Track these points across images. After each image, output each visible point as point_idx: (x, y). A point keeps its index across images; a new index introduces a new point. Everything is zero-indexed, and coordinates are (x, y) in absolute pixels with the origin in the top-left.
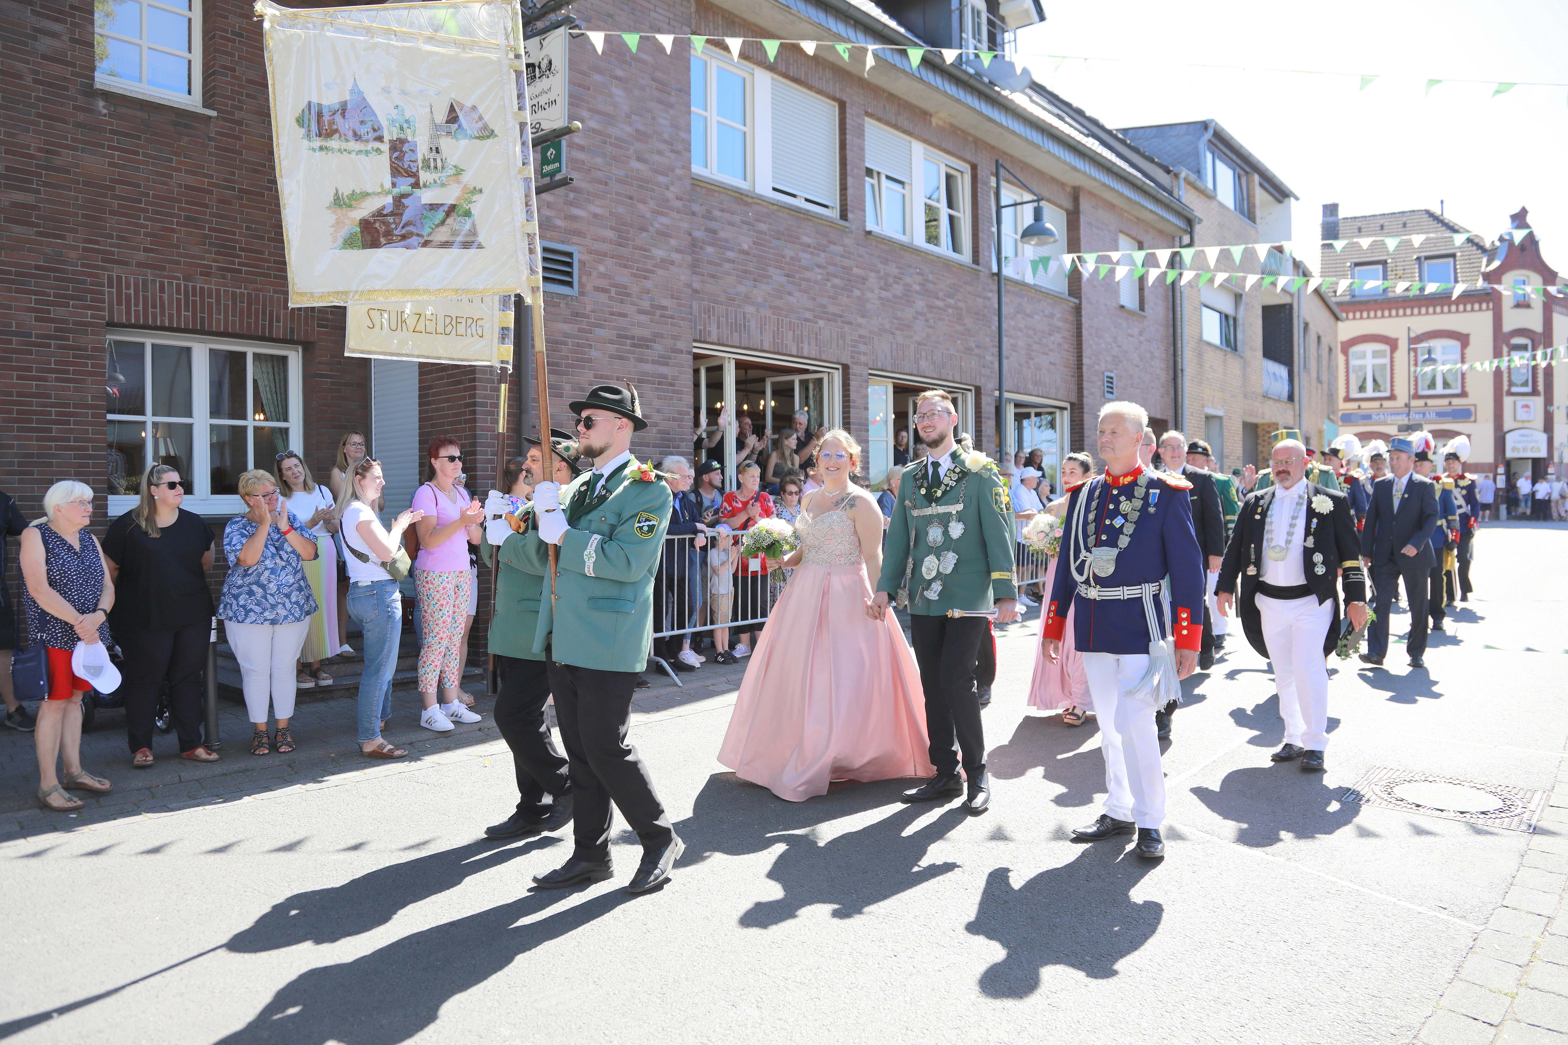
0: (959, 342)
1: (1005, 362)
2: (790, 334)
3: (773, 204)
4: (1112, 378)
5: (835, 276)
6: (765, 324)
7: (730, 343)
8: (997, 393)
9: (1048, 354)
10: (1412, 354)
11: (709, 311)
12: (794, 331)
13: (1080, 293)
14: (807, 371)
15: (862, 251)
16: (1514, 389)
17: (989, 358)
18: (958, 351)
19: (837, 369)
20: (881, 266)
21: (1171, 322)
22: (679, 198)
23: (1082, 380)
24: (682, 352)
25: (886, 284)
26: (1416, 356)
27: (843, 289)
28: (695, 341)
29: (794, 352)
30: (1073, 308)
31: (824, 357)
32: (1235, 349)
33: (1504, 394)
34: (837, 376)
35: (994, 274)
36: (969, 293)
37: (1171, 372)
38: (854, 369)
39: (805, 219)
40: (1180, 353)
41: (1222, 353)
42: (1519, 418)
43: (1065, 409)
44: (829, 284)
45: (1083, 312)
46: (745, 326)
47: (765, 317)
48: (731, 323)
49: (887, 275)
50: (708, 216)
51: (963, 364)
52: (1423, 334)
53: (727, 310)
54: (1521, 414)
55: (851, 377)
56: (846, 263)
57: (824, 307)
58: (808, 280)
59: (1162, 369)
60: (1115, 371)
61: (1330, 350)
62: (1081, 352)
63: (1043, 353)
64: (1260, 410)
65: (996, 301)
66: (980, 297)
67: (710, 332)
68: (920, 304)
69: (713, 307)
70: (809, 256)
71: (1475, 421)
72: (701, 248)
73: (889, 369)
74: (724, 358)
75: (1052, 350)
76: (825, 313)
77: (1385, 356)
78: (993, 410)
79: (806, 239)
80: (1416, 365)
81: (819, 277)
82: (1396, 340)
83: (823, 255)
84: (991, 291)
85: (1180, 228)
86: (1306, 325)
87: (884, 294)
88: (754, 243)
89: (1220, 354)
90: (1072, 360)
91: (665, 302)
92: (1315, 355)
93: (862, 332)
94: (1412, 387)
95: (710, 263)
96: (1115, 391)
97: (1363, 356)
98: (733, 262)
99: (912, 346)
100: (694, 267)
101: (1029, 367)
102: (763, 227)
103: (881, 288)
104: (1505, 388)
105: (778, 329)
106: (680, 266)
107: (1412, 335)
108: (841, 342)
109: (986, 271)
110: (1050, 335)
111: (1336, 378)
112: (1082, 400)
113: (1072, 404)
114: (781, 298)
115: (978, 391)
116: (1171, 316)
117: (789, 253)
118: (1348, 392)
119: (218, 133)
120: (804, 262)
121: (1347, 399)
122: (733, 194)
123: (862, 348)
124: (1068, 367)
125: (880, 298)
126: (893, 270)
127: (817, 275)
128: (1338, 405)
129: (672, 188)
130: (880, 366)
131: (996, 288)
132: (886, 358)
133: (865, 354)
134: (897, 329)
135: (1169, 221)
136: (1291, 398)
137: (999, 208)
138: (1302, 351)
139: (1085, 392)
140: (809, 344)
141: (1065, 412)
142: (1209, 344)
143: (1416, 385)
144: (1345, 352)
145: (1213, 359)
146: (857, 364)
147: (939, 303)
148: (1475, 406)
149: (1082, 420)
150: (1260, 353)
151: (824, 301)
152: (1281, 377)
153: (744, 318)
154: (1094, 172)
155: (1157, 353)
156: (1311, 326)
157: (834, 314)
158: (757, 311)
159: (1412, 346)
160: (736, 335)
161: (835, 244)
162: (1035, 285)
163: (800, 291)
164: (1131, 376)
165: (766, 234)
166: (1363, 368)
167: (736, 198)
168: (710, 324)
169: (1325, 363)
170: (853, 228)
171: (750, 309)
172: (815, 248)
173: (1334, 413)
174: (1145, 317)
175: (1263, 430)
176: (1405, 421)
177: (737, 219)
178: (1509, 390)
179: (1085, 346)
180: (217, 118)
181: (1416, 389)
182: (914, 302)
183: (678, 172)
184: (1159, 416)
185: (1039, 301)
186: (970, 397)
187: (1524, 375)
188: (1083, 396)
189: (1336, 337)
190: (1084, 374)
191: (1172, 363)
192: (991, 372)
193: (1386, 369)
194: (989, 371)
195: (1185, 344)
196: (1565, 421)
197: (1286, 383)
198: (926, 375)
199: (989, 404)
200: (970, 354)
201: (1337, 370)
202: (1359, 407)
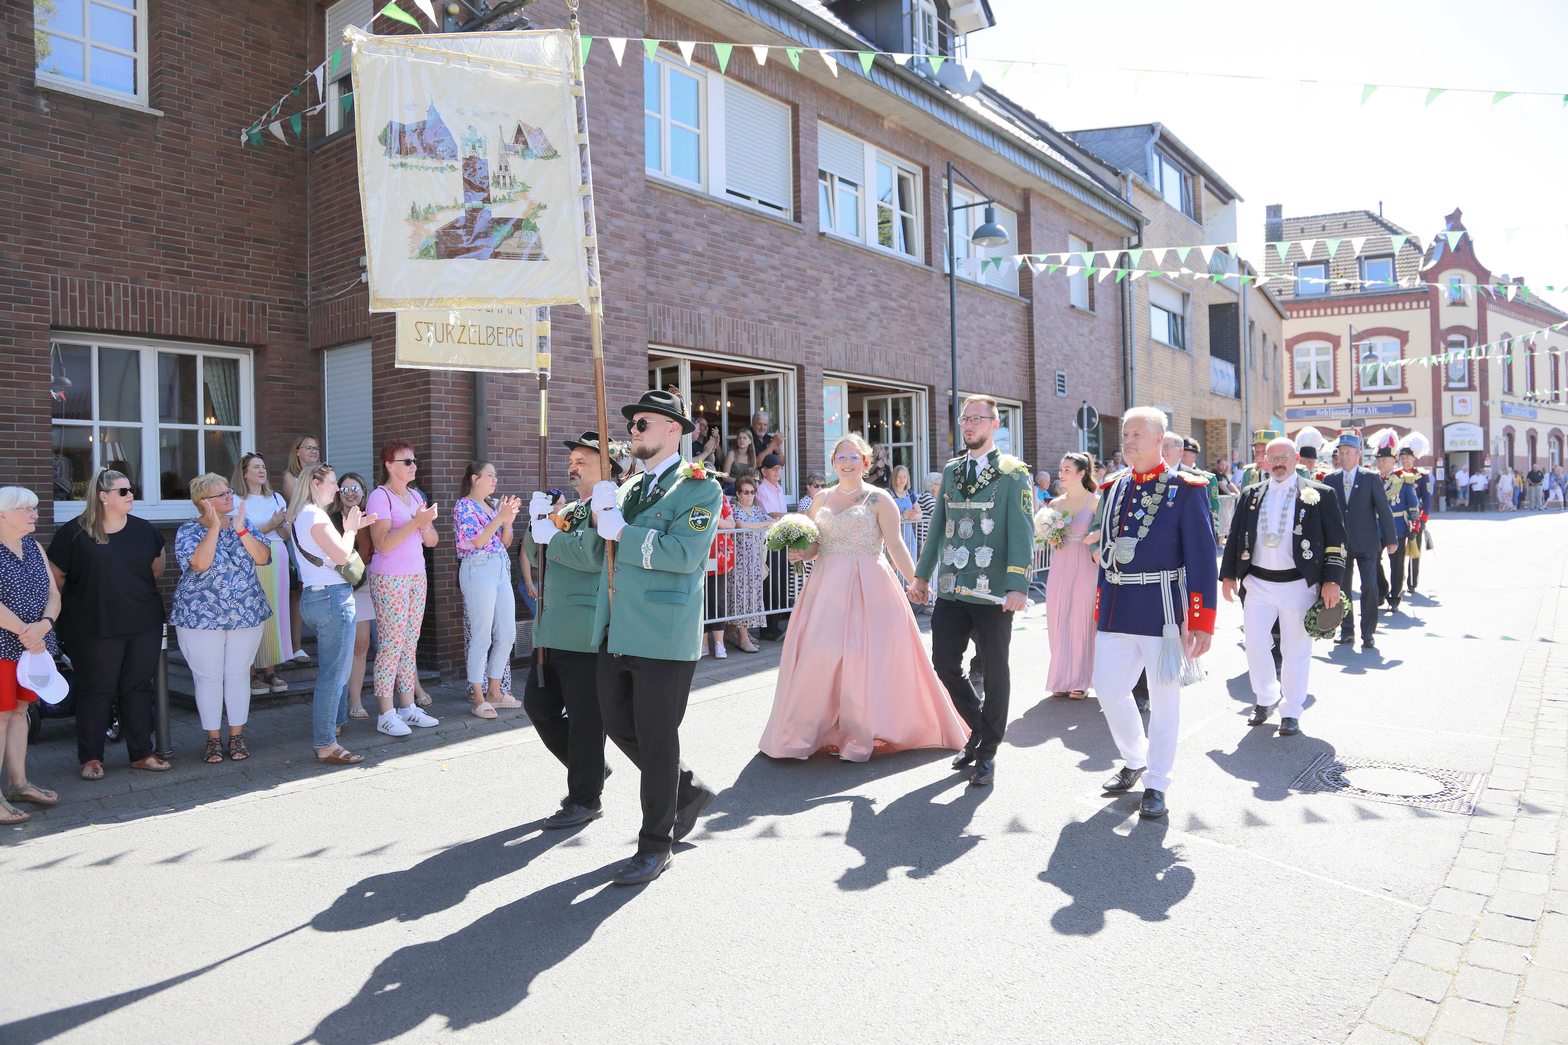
0: (913, 342)
1: (958, 361)
2: (745, 335)
3: (727, 206)
4: (1063, 377)
5: (790, 278)
6: (720, 326)
7: (685, 345)
8: (950, 393)
9: (1000, 354)
10: (1354, 351)
11: (664, 312)
12: (749, 332)
13: (1031, 293)
14: (762, 372)
15: (816, 252)
16: (1451, 385)
17: (942, 358)
18: (911, 351)
19: (793, 370)
20: (834, 267)
21: (1121, 321)
22: (633, 200)
23: (1034, 379)
24: (637, 353)
25: (839, 285)
26: (1358, 353)
27: (796, 290)
28: (650, 342)
29: (749, 353)
30: (1024, 308)
31: (779, 358)
32: (1183, 347)
33: (1442, 389)
34: (792, 377)
35: (946, 275)
36: (922, 294)
37: (1121, 370)
38: (809, 370)
39: (758, 221)
40: (1129, 351)
41: (1170, 351)
42: (1456, 413)
43: (1018, 407)
44: (783, 285)
45: (1035, 312)
46: (700, 327)
47: (720, 318)
48: (686, 324)
49: (842, 276)
50: (663, 218)
51: (917, 364)
52: (1363, 332)
53: (682, 312)
54: (1459, 409)
55: (806, 377)
56: (800, 264)
57: (779, 308)
58: (762, 281)
59: (1112, 367)
60: (1066, 370)
61: (1275, 347)
62: (1033, 351)
63: (995, 353)
64: (1208, 408)
65: (949, 301)
66: (932, 297)
67: (665, 333)
68: (874, 305)
69: (668, 309)
70: (763, 258)
71: (1415, 416)
72: (656, 250)
73: (844, 369)
74: (680, 359)
75: (1004, 350)
76: (778, 314)
77: (1329, 354)
78: (947, 409)
79: (760, 241)
80: (1358, 362)
81: (774, 279)
82: (1339, 337)
83: (777, 256)
84: (944, 292)
85: (1128, 228)
86: (1252, 323)
87: (838, 295)
88: (709, 245)
89: (1168, 353)
90: (1024, 359)
91: (620, 304)
92: (1261, 352)
93: (816, 332)
94: (1355, 383)
95: (664, 264)
96: (1066, 389)
97: (1307, 353)
98: (688, 264)
99: (866, 346)
100: (649, 269)
101: (981, 367)
102: (717, 229)
103: (835, 289)
104: (1443, 383)
105: (733, 331)
106: (634, 268)
107: (1354, 332)
108: (796, 343)
109: (939, 272)
110: (1002, 334)
111: (1281, 375)
112: (1035, 399)
113: (1024, 403)
114: (736, 299)
115: (932, 390)
116: (1121, 315)
117: (743, 254)
118: (1293, 388)
119: (165, 133)
120: (758, 264)
121: (1293, 395)
122: (687, 196)
123: (817, 349)
124: (1020, 366)
125: (834, 299)
126: (846, 271)
127: (771, 276)
128: (1283, 402)
129: (626, 190)
130: (834, 366)
131: (949, 288)
132: (840, 358)
133: (819, 354)
134: (851, 329)
135: (1117, 222)
136: (1238, 395)
137: (951, 209)
138: (1248, 349)
139: (1037, 391)
140: (764, 345)
141: (1018, 411)
142: (1158, 342)
143: (1358, 381)
144: (1290, 349)
145: (1162, 358)
146: (811, 364)
147: (892, 304)
148: (1415, 401)
149: (1035, 419)
150: (1207, 351)
151: (778, 302)
152: (1228, 375)
153: (699, 319)
154: (1044, 174)
155: (1107, 352)
156: (1256, 324)
157: (788, 315)
158: (712, 312)
159: (1354, 344)
160: (691, 336)
161: (789, 246)
162: (987, 285)
163: (754, 292)
164: (1082, 374)
165: (720, 236)
166: (1307, 365)
167: (690, 200)
168: (665, 326)
169: (1270, 361)
170: (807, 230)
171: (705, 311)
172: (769, 250)
173: (1279, 409)
174: (1095, 316)
175: (1212, 426)
176: (1348, 417)
177: (691, 221)
178: (1447, 386)
179: (1036, 345)
180: (164, 118)
181: (1358, 385)
182: (868, 303)
183: (633, 174)
184: (1109, 414)
185: (991, 301)
186: (924, 396)
187: (1460, 370)
188: (1035, 395)
189: (1281, 335)
190: (1036, 373)
191: (1121, 361)
192: (945, 372)
193: (1329, 365)
194: (942, 371)
195: (1134, 343)
196: (1500, 414)
197: (1233, 380)
198: (881, 375)
199: (942, 403)
200: (924, 354)
201: (1282, 368)
202: (1304, 403)
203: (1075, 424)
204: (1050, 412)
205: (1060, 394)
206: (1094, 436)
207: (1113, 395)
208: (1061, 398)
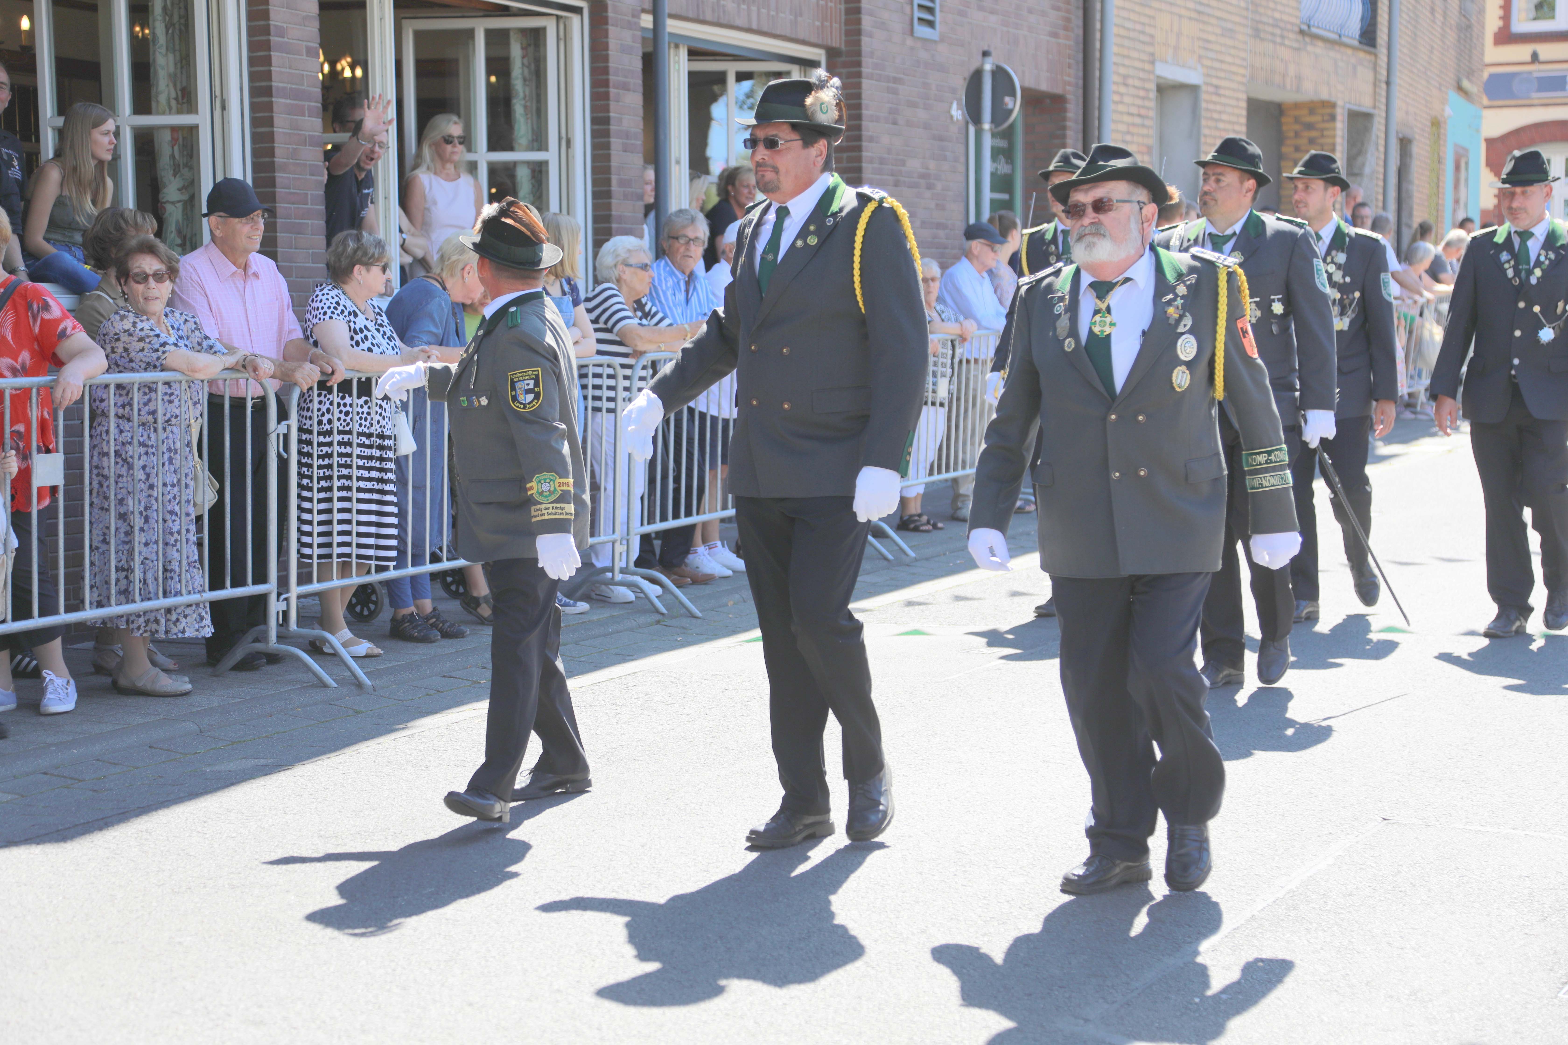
8: (647, 21)
43: (813, 64)
64: (1292, 70)
78: (638, 65)
96: (938, 18)
112: (858, 43)
113: (832, 53)
115: (599, 13)
118: (1506, 17)
121: (1505, 37)
128: (1482, 53)
136: (1368, 37)
139: (867, 22)
149: (859, 96)
173: (1470, 74)
175: (1297, 120)
184: (1044, 87)
186: (579, 28)
188: (859, 32)
199: (625, 49)
202: (1535, 57)
203: (957, 113)
204: (896, 80)
205: (922, 31)
206: (1002, 144)
207: (1055, 35)
208: (925, 40)
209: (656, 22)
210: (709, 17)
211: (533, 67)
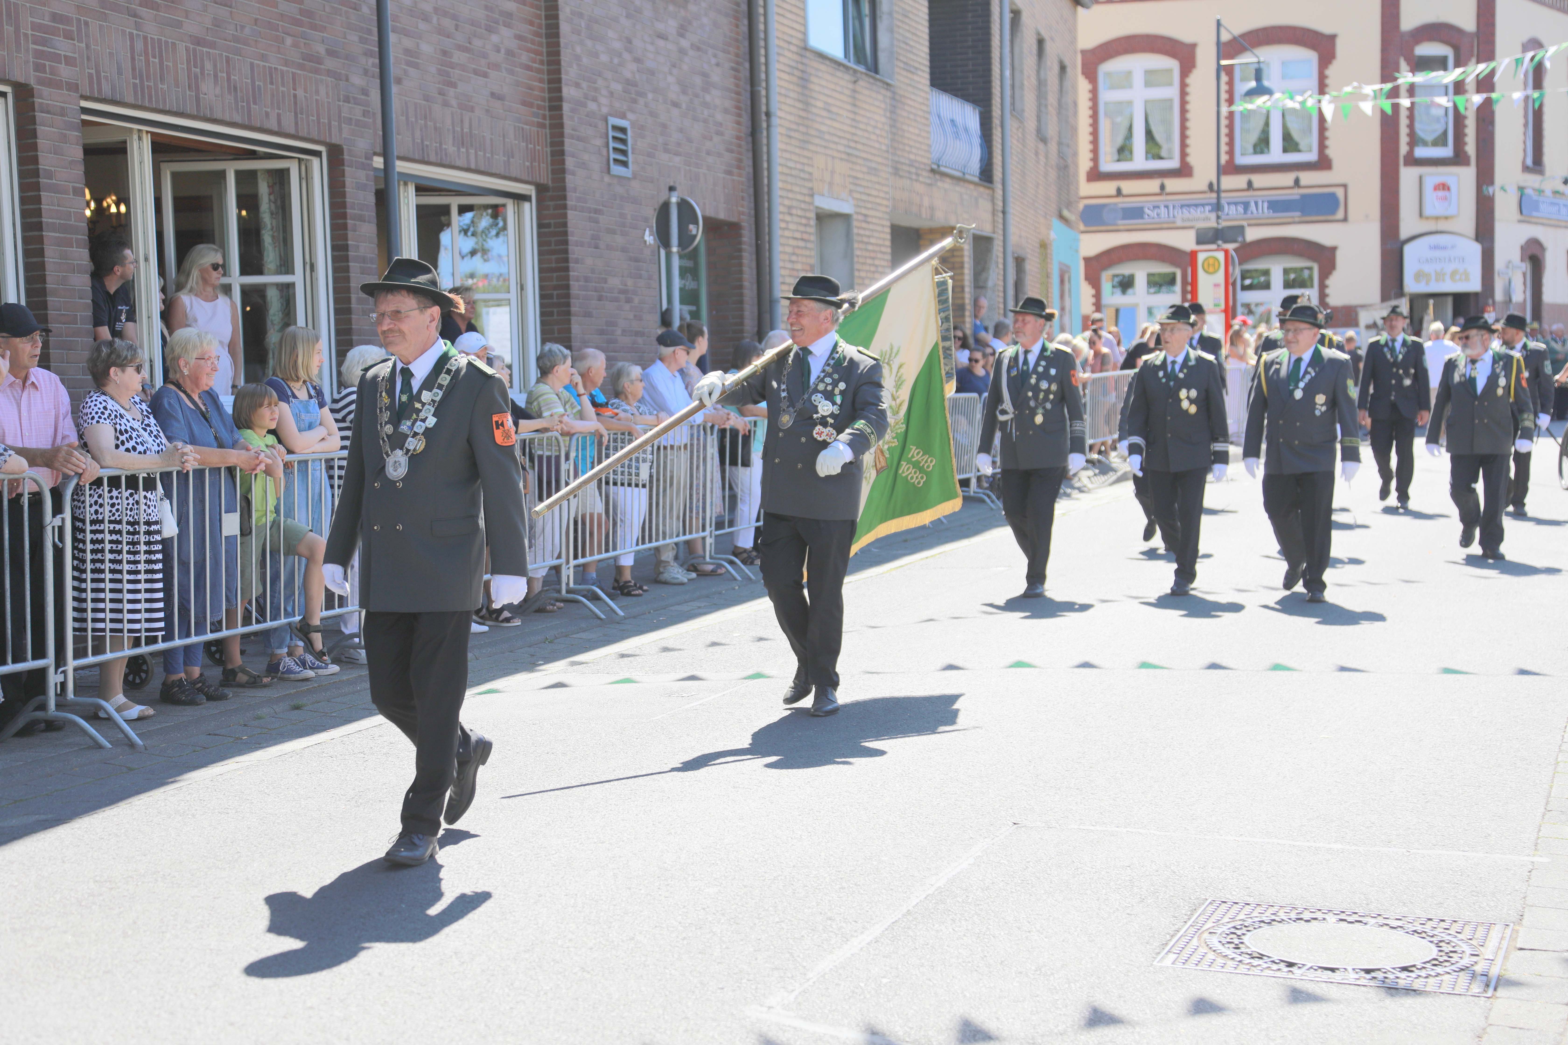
0: (289, 41)
1: (394, 89)
4: (623, 130)
8: (378, 162)
9: (485, 75)
10: (1224, 78)
16: (1420, 152)
17: (357, 80)
18: (286, 63)
23: (562, 135)
26: (1231, 83)
32: (874, 68)
33: (1401, 160)
37: (746, 119)
38: (44, 98)
40: (763, 75)
41: (847, 77)
42: (1428, 211)
43: (525, 198)
51: (300, 93)
52: (1244, 36)
54: (1433, 204)
55: (38, 116)
59: (726, 111)
60: (630, 115)
61: (1063, 68)
62: (558, 71)
63: (476, 72)
64: (926, 202)
71: (1345, 219)
73: (130, 99)
75: (496, 66)
77: (1170, 84)
78: (371, 199)
80: (1231, 101)
82: (1193, 47)
86: (1016, 14)
89: (845, 79)
90: (539, 88)
92: (1034, 80)
93: (59, 7)
94: (1224, 148)
96: (631, 158)
97: (1125, 80)
99: (181, 47)
101: (446, 104)
104: (1403, 148)
107: (1225, 37)
108: (8, 29)
110: (490, 29)
111: (1074, 130)
112: (563, 178)
113: (541, 189)
115: (336, 156)
118: (1095, 159)
121: (1095, 175)
123: (63, 46)
124: (531, 105)
128: (1077, 189)
130: (106, 92)
132: (120, 73)
133: (70, 61)
136: (986, 174)
138: (1007, 73)
139: (570, 163)
141: (527, 205)
142: (822, 56)
143: (1231, 144)
144: (1091, 74)
145: (831, 90)
146: (50, 83)
148: (1345, 186)
149: (565, 225)
150: (924, 77)
152: (966, 130)
155: (716, 76)
156: (1025, 18)
159: (1224, 62)
164: (664, 126)
166: (1125, 107)
169: (1052, 99)
173: (1069, 205)
176: (1210, 221)
178: (1410, 153)
179: (565, 57)
181: (1231, 153)
184: (722, 216)
186: (318, 169)
187: (1438, 120)
188: (563, 171)
189: (1074, 40)
190: (567, 122)
191: (746, 97)
192: (365, 113)
193: (1171, 108)
194: (358, 110)
195: (773, 57)
196: (1516, 215)
197: (976, 141)
198: (218, 115)
199: (361, 187)
200: (317, 71)
201: (1075, 113)
202: (1119, 192)
203: (649, 238)
204: (596, 211)
205: (617, 170)
206: (689, 264)
207: (729, 173)
208: (620, 178)
209: (385, 163)
210: (433, 158)
211: (279, 202)
